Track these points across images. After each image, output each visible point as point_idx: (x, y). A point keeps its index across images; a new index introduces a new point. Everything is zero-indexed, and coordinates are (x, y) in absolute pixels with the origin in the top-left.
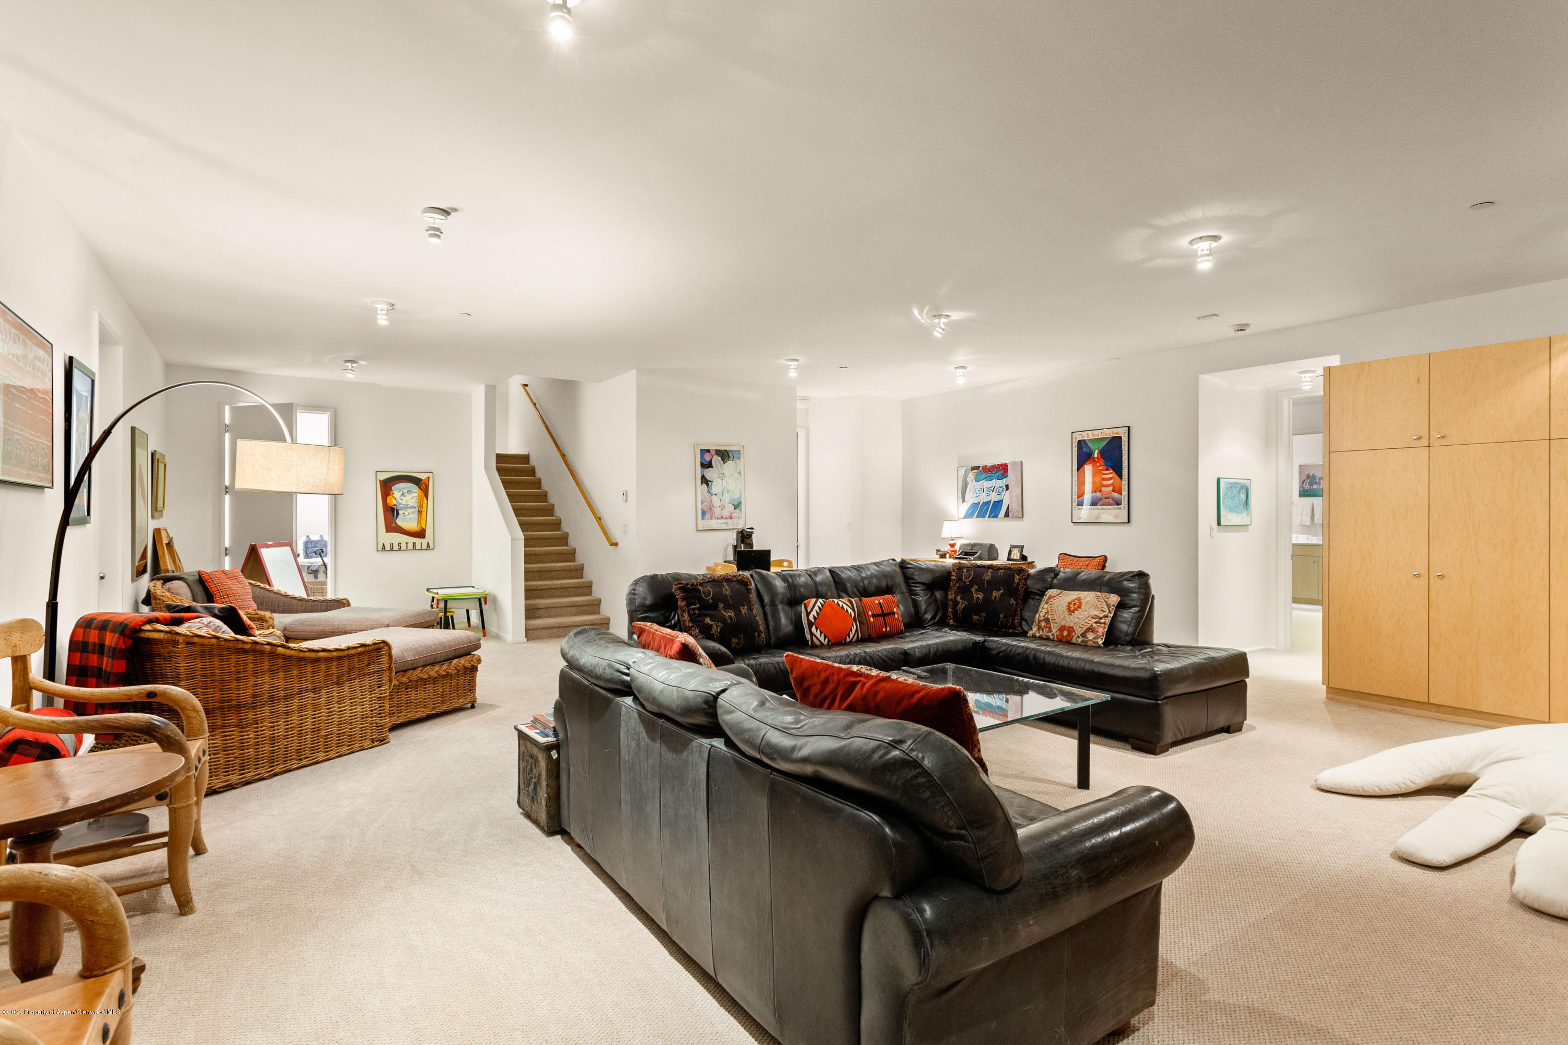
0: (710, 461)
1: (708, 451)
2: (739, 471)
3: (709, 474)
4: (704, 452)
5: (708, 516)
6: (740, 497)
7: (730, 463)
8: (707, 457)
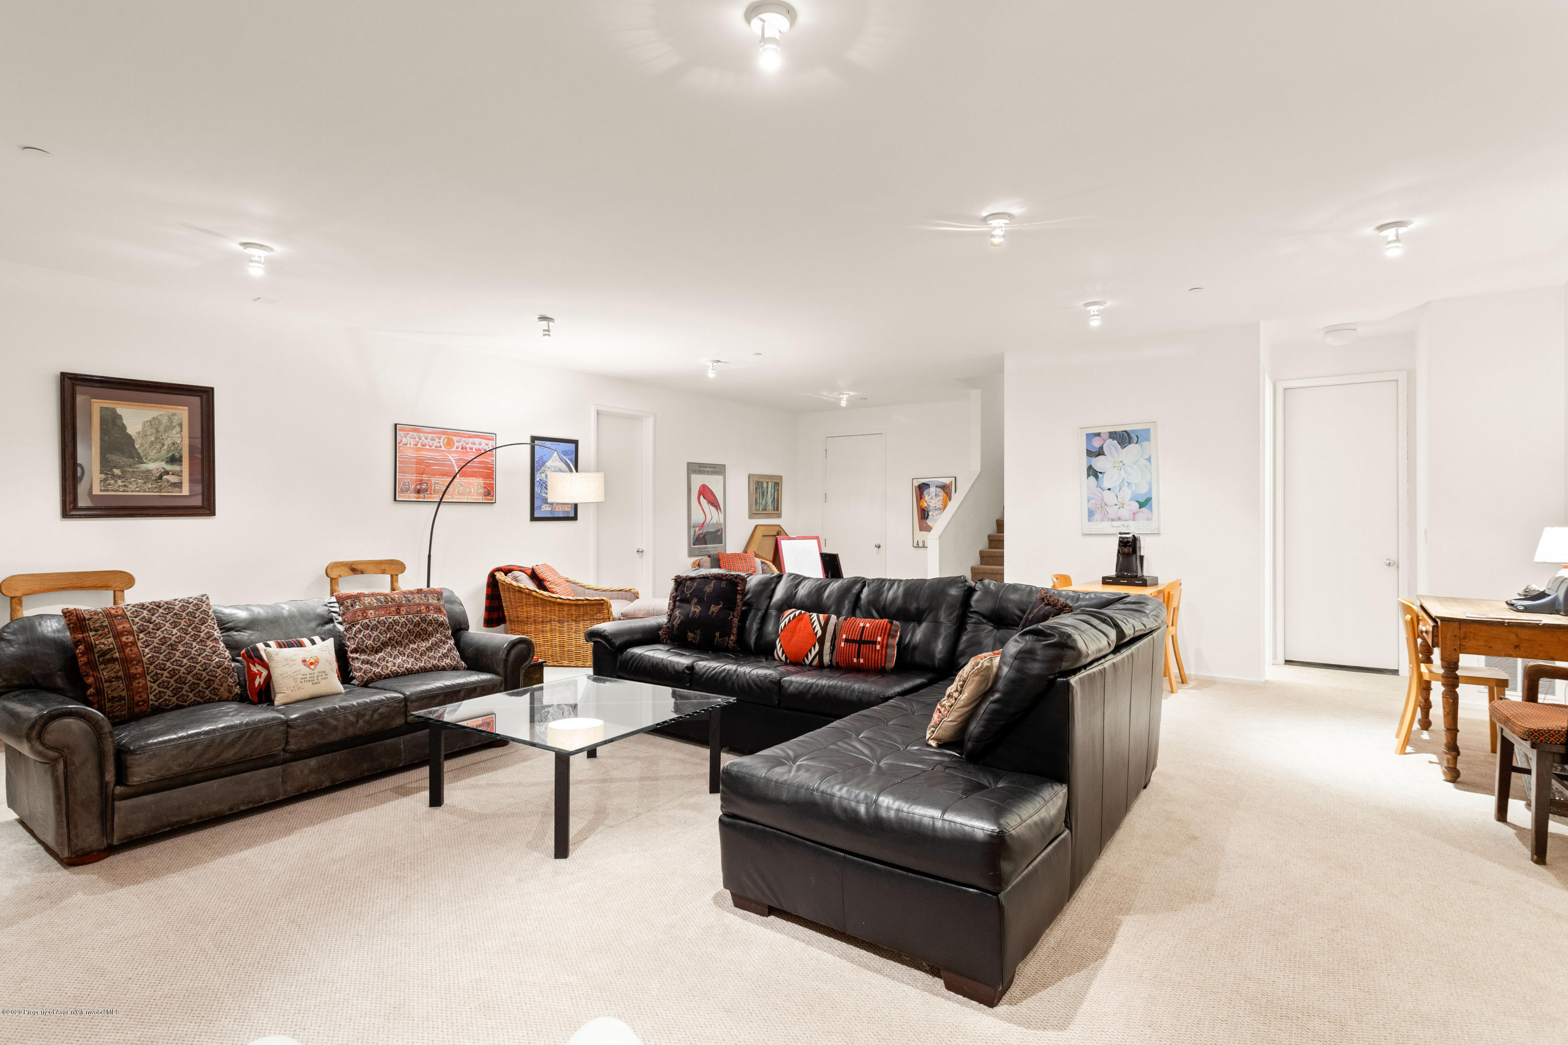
0: (1101, 448)
1: (1099, 435)
2: (1147, 457)
3: (1099, 463)
4: (1090, 437)
5: (1097, 516)
6: (1150, 491)
7: (1132, 448)
8: (1097, 443)
